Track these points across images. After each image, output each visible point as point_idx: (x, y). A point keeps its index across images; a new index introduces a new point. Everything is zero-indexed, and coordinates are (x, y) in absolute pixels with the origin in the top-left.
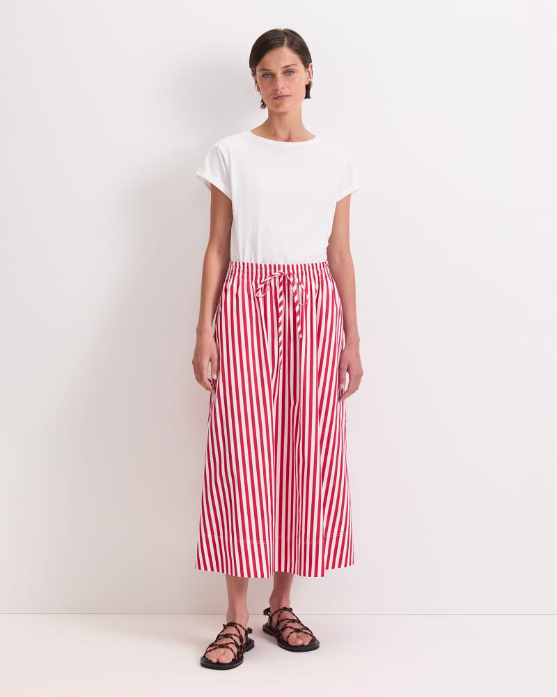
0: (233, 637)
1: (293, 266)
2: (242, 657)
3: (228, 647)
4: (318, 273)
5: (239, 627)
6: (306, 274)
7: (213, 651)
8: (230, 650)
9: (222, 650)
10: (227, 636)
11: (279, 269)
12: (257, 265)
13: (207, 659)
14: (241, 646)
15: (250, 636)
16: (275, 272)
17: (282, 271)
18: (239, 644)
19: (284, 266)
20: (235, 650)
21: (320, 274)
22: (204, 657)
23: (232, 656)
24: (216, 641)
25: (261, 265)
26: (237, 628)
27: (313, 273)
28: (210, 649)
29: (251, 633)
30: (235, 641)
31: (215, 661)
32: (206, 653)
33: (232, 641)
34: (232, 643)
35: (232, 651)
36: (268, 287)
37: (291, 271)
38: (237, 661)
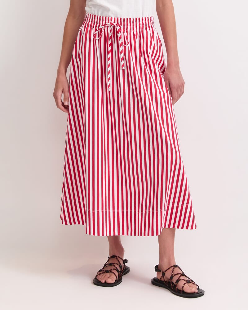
0: (116, 265)
1: (121, 19)
2: (121, 278)
4: (140, 25)
5: (119, 259)
6: (130, 25)
7: (101, 275)
8: (113, 274)
10: (110, 264)
11: (111, 21)
12: (98, 17)
13: (98, 280)
14: (120, 271)
15: (126, 264)
16: (108, 22)
17: (113, 22)
18: (119, 270)
19: (115, 19)
20: (117, 274)
21: (141, 26)
22: (96, 278)
23: (115, 278)
24: (103, 268)
25: (100, 17)
26: (117, 259)
27: (136, 25)
28: (99, 273)
29: (127, 262)
30: (116, 268)
32: (97, 275)
33: (115, 268)
35: (115, 274)
36: (103, 32)
37: (119, 23)
38: (118, 281)
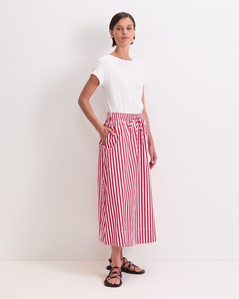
3: (117, 278)
7: (110, 280)
9: (115, 279)
10: (115, 273)
26: (118, 269)
31: (113, 284)
34: (118, 276)
35: (119, 279)
